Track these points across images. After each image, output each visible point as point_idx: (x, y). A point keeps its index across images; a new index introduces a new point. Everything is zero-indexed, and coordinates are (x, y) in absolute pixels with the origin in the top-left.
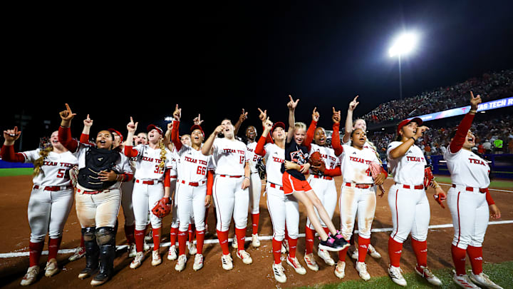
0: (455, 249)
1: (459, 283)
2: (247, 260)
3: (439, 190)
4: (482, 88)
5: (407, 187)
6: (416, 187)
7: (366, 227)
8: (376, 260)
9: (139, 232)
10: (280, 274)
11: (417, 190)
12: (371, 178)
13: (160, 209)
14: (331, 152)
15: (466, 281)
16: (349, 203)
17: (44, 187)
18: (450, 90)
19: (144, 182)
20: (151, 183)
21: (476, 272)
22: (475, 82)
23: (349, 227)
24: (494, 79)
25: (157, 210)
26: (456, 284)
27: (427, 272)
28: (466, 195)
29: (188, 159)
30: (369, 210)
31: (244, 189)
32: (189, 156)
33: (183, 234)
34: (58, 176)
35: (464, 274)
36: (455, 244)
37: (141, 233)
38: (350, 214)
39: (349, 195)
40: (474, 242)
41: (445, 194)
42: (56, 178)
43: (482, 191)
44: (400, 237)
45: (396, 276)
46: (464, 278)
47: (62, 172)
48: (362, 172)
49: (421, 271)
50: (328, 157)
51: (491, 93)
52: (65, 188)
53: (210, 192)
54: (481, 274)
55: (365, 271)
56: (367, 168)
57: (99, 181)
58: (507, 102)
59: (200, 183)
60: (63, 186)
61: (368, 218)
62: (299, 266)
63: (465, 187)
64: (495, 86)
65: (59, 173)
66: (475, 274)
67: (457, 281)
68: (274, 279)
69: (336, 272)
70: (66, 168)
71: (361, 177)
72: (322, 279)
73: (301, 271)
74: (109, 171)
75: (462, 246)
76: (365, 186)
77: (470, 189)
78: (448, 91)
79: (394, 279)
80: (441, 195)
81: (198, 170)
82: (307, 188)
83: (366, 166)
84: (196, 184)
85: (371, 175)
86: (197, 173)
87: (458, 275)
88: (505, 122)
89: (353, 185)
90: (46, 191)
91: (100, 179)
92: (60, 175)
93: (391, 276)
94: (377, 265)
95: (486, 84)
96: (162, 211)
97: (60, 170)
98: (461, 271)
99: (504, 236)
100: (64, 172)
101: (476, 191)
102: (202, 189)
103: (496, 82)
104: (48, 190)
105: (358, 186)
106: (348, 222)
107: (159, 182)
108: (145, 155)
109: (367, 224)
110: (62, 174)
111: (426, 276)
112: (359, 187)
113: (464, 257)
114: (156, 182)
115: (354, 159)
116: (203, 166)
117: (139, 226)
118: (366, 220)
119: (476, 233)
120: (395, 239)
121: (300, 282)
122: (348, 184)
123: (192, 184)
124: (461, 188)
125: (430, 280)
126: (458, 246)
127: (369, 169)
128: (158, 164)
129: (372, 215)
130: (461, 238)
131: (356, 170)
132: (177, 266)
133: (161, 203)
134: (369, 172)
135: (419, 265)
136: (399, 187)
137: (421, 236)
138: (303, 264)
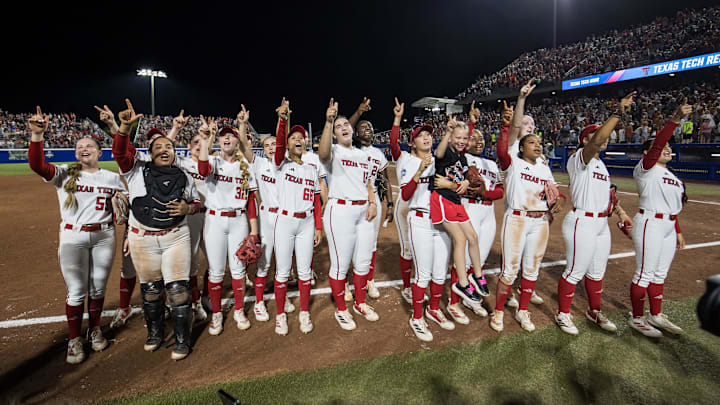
0: (634, 287)
1: (636, 327)
2: (372, 316)
3: (625, 216)
4: (673, 36)
5: (589, 215)
6: (600, 215)
7: (535, 266)
8: (538, 306)
9: (216, 285)
10: (423, 330)
11: (601, 218)
12: (544, 203)
13: (248, 252)
14: (493, 166)
15: (643, 324)
16: (517, 237)
17: (80, 227)
18: (628, 35)
19: (223, 214)
20: (232, 214)
21: (654, 312)
22: (665, 24)
23: (514, 268)
24: (691, 22)
25: (244, 254)
26: (631, 328)
27: (601, 317)
28: (654, 223)
29: (290, 178)
30: (540, 244)
31: (370, 221)
32: (291, 173)
33: (283, 285)
34: (97, 208)
35: (642, 315)
36: (636, 282)
37: (219, 287)
38: (517, 252)
39: (516, 228)
40: (657, 279)
41: (631, 222)
42: (95, 210)
43: (672, 218)
44: (574, 278)
45: (566, 324)
46: (640, 321)
47: (101, 201)
48: (536, 195)
49: (594, 316)
50: (487, 173)
51: (685, 45)
52: (107, 226)
53: (319, 225)
54: (660, 315)
55: (528, 321)
56: (542, 190)
57: (167, 215)
58: (705, 60)
59: (309, 214)
60: (104, 223)
61: (538, 255)
62: (445, 319)
63: (654, 214)
64: (692, 34)
65: (98, 203)
66: (653, 314)
67: (633, 325)
68: (416, 337)
69: (493, 324)
70: (105, 195)
71: (534, 202)
72: (477, 333)
73: (449, 325)
74: (179, 201)
75: (644, 284)
76: (537, 214)
77: (659, 216)
78: (625, 37)
79: (563, 327)
80: (627, 223)
81: (305, 194)
82: (462, 216)
83: (540, 187)
84: (302, 215)
85: (545, 199)
86: (304, 199)
87: (635, 317)
88: (700, 92)
89: (523, 213)
90: (83, 232)
91: (169, 213)
92: (100, 206)
93: (559, 325)
94: (540, 313)
95: (681, 29)
96: (252, 254)
97: (99, 198)
98: (638, 313)
99: (685, 267)
100: (104, 201)
101: (666, 217)
102: (310, 221)
103: (694, 26)
104: (87, 231)
105: (530, 214)
106: (514, 262)
107: (243, 212)
108: (220, 173)
109: (535, 263)
110: (102, 204)
111: (599, 321)
112: (530, 216)
113: (644, 296)
114: (238, 212)
115: (526, 177)
116: (310, 187)
117: (215, 276)
118: (535, 258)
119: (660, 268)
120: (568, 280)
121: (449, 340)
122: (517, 213)
123: (296, 215)
124: (649, 215)
125: (603, 325)
126: (639, 284)
127: (544, 192)
128: (240, 185)
129: (542, 252)
130: (643, 275)
131: (528, 192)
132: (277, 328)
133: (248, 244)
134: (544, 196)
135: (592, 309)
136: (580, 214)
137: (598, 275)
138: (449, 317)
